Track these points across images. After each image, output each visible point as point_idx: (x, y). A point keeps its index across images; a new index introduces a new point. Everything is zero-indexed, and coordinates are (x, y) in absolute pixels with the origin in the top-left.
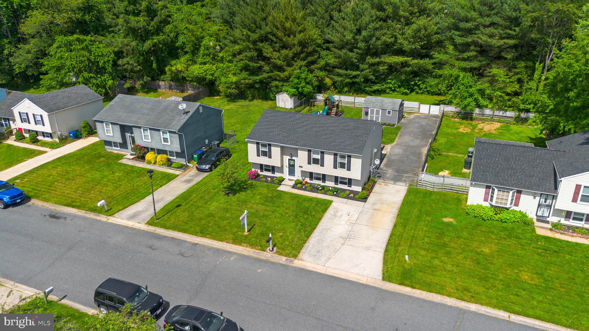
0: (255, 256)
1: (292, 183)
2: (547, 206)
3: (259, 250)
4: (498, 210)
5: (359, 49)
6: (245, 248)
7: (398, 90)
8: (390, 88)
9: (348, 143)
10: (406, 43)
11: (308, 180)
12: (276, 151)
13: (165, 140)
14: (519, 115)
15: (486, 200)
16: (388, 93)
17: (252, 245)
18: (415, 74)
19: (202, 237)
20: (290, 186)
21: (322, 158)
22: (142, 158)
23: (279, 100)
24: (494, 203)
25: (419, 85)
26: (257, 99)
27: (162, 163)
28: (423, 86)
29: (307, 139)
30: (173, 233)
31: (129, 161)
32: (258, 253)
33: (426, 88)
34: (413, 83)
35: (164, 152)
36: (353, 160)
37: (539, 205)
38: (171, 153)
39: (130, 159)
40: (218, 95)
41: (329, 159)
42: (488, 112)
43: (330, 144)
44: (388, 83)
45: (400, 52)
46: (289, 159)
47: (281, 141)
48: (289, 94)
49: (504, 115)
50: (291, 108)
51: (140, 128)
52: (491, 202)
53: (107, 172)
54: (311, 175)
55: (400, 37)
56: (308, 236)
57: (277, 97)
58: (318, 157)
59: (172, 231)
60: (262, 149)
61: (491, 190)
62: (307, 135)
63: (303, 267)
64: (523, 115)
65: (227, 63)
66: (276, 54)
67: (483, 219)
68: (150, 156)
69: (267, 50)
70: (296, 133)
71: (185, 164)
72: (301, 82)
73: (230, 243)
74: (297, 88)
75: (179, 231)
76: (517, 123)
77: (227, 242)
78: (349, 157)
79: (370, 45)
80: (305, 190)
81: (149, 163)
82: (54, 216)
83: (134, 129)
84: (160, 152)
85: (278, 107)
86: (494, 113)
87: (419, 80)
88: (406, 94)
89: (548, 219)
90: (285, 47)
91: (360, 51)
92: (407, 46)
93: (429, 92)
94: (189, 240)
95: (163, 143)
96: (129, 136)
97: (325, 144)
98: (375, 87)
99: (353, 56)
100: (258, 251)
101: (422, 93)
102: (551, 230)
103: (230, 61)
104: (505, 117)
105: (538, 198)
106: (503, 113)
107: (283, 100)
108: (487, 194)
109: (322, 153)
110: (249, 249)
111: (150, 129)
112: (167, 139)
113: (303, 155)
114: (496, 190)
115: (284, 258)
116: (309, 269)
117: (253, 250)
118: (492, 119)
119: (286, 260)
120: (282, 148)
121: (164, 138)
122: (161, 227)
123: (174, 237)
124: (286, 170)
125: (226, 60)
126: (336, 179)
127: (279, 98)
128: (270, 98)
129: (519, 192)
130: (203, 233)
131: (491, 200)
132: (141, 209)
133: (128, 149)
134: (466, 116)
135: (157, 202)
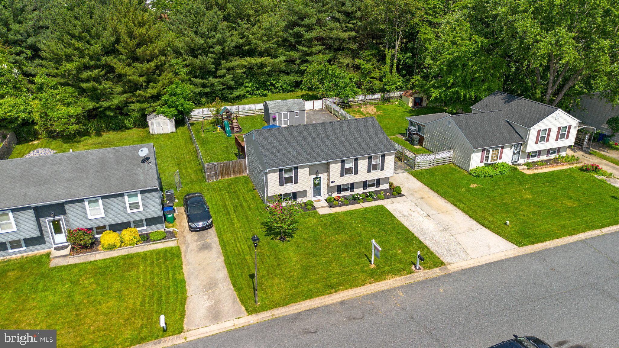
0: (412, 281)
1: (324, 203)
2: (517, 152)
3: (407, 274)
4: (495, 166)
5: (213, 53)
6: (394, 279)
7: (257, 92)
8: (248, 92)
10: (260, 42)
11: (335, 195)
12: (304, 173)
13: (134, 206)
14: (384, 96)
15: (481, 162)
16: (247, 97)
17: (398, 272)
18: (269, 74)
19: (336, 292)
20: (326, 207)
21: (356, 166)
22: (93, 245)
23: (153, 126)
24: (489, 162)
25: (274, 84)
26: (104, 131)
27: (135, 240)
28: (277, 85)
29: (333, 150)
30: (300, 306)
31: (67, 259)
32: (410, 277)
33: (281, 86)
34: (269, 83)
35: (126, 225)
36: (386, 158)
37: (514, 153)
38: (138, 223)
39: (65, 256)
40: (36, 138)
41: (363, 164)
42: (361, 97)
43: (360, 149)
44: (246, 87)
45: (251, 53)
46: (314, 179)
47: (309, 159)
48: (167, 116)
49: (373, 98)
50: (172, 133)
51: (82, 201)
52: (486, 162)
53: (59, 286)
54: (339, 189)
55: (251, 36)
56: (420, 242)
57: (150, 123)
58: (352, 165)
59: (295, 304)
60: (285, 175)
61: (486, 152)
62: (328, 146)
63: (460, 269)
64: (386, 95)
65: (50, 91)
66: (128, 70)
67: (491, 176)
68: (109, 238)
71: (163, 230)
72: (178, 99)
73: (373, 283)
74: (176, 107)
75: (304, 300)
76: (383, 102)
77: (370, 283)
78: (383, 156)
79: (224, 48)
80: (343, 205)
81: (112, 247)
83: (66, 206)
84: (117, 227)
85: (152, 134)
86: (365, 98)
87: (274, 80)
88: (265, 95)
89: (518, 162)
90: (136, 59)
91: (214, 56)
92: (263, 46)
93: (284, 91)
94: (329, 303)
95: (129, 211)
96: (49, 222)
97: (355, 150)
98: (237, 93)
99: (208, 60)
100: (408, 276)
101: (277, 92)
102: (528, 169)
103: (54, 86)
104: (374, 99)
105: (513, 148)
106: (372, 96)
107: (158, 124)
108: (482, 156)
109: (356, 160)
110: (398, 278)
111: (103, 198)
112: (138, 203)
113: (335, 168)
114: (491, 150)
115: (437, 270)
116: (466, 267)
117: (402, 277)
118: (364, 103)
119: (440, 270)
120: (310, 166)
121: (130, 204)
122: (275, 307)
123: (306, 309)
124: (311, 192)
125: (48, 86)
126: (365, 184)
127: (152, 123)
128: (126, 126)
129: (502, 147)
130: (333, 288)
131: (487, 160)
132: (208, 304)
133: (45, 243)
134: (345, 105)
135: (211, 285)
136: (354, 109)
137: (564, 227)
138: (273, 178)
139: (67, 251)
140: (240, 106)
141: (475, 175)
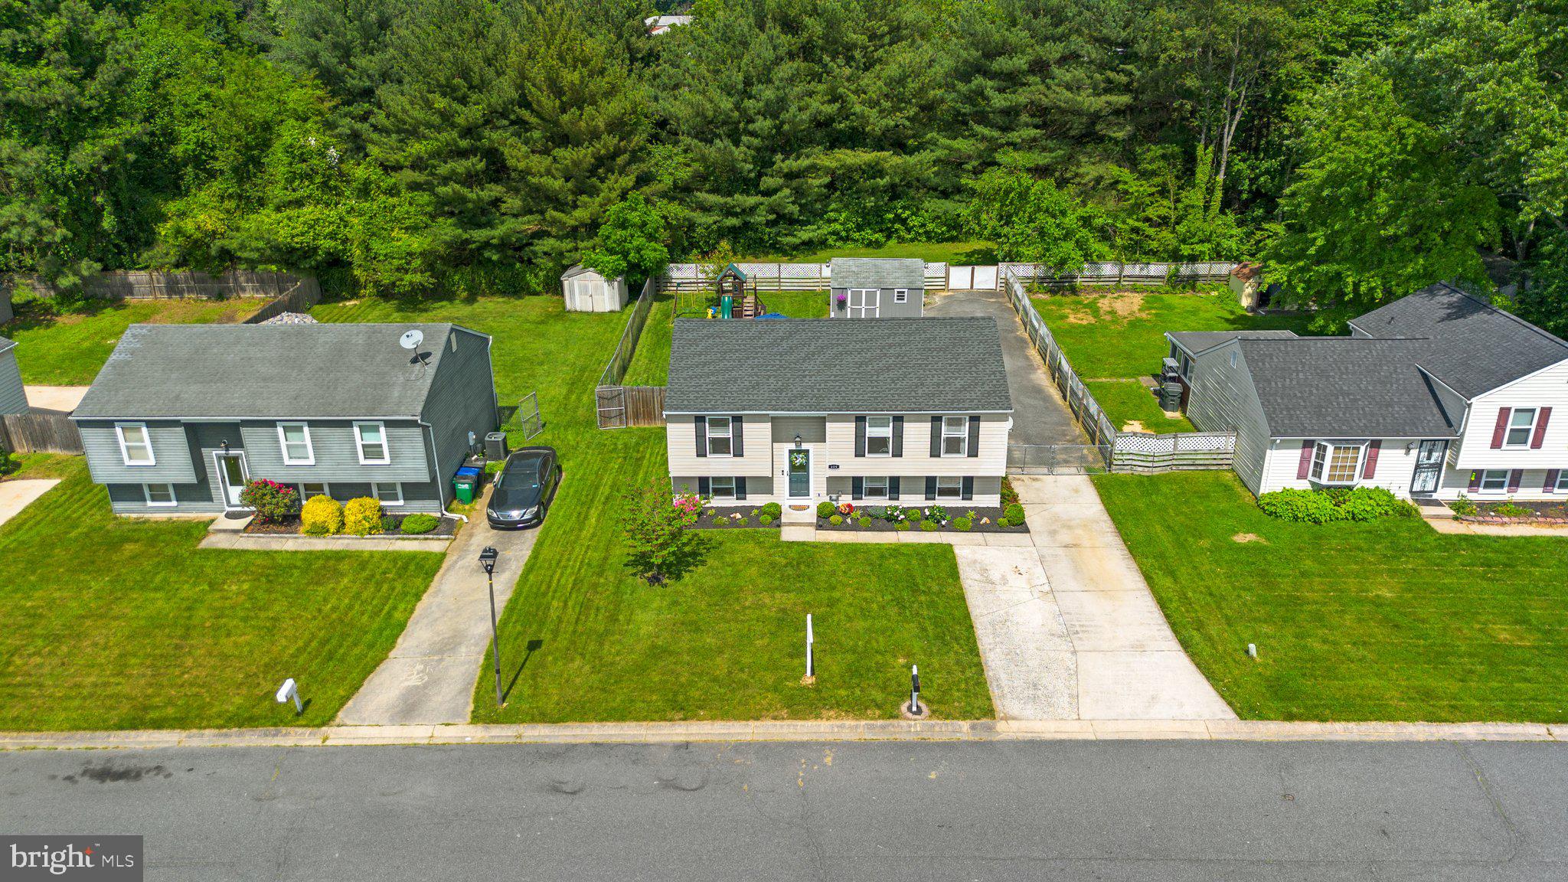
0: (883, 737)
1: (811, 516)
2: (1432, 466)
3: (879, 717)
4: (1338, 494)
5: (753, 134)
6: (838, 722)
7: (856, 235)
8: (835, 233)
9: (958, 383)
10: (873, 114)
11: (846, 499)
12: (756, 434)
13: (372, 451)
14: (1178, 270)
15: (1301, 475)
16: (831, 247)
17: (857, 708)
18: (894, 193)
19: (685, 719)
20: (810, 524)
21: (898, 435)
22: (290, 520)
23: (572, 292)
24: (1324, 480)
25: (906, 219)
26: (484, 295)
27: (367, 525)
28: (914, 221)
29: (843, 389)
30: (586, 731)
31: (236, 537)
32: (883, 727)
33: (923, 225)
34: (891, 216)
35: (361, 490)
36: (984, 426)
37: (1418, 467)
38: (387, 491)
39: (236, 532)
40: (354, 295)
41: (917, 434)
42: (1108, 269)
43: (913, 394)
44: (829, 221)
45: (855, 138)
46: (791, 452)
47: (774, 403)
48: (601, 272)
49: (1145, 273)
50: (612, 312)
51: (272, 424)
52: (1316, 480)
53: (186, 586)
54: (857, 486)
55: (853, 98)
56: (974, 651)
57: (566, 284)
58: (887, 432)
59: (577, 724)
60: (710, 433)
61: (1315, 450)
62: (836, 376)
63: (1029, 736)
64: (1185, 270)
65: (383, 198)
66: (539, 163)
67: (1317, 522)
68: (316, 510)
69: (516, 153)
70: (805, 376)
71: (439, 515)
72: (632, 236)
73: (783, 719)
74: (625, 254)
75: (602, 720)
76: (1174, 288)
77: (775, 718)
78: (975, 419)
79: (782, 123)
80: (855, 527)
81: (319, 531)
82: (106, 773)
83: (244, 431)
84: (342, 492)
85: (569, 312)
86: (1122, 270)
87: (904, 208)
88: (877, 245)
89: (1435, 496)
90: (564, 139)
91: (756, 142)
92: (877, 123)
93: (929, 235)
94: (652, 740)
95: (362, 461)
96: (219, 458)
97: (899, 395)
98: (805, 234)
99: (741, 155)
100: (880, 722)
101: (912, 240)
102: (1456, 519)
103: (392, 189)
104: (1147, 277)
105: (1414, 453)
106: (1142, 269)
107: (584, 290)
108: (1304, 461)
109: (899, 420)
110: (850, 722)
111: (312, 424)
112: (380, 446)
113: (840, 433)
114: (1330, 449)
115: (965, 725)
116: (1048, 736)
117: (863, 722)
118: (1118, 286)
119: (973, 727)
120: (774, 420)
121: (364, 446)
122: (533, 720)
123: (595, 740)
124: (782, 484)
125: (379, 187)
126: (931, 486)
127: (571, 286)
128: (529, 287)
129: (1376, 445)
130: (679, 707)
131: (1318, 473)
132: (414, 681)
133: (210, 499)
134: (1059, 284)
135: (446, 647)
136: (1084, 298)
137: (1427, 695)
138: (680, 437)
139: (240, 524)
140: (783, 266)
141: (1270, 510)
